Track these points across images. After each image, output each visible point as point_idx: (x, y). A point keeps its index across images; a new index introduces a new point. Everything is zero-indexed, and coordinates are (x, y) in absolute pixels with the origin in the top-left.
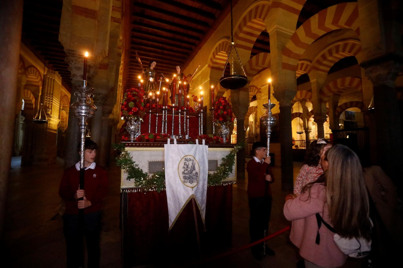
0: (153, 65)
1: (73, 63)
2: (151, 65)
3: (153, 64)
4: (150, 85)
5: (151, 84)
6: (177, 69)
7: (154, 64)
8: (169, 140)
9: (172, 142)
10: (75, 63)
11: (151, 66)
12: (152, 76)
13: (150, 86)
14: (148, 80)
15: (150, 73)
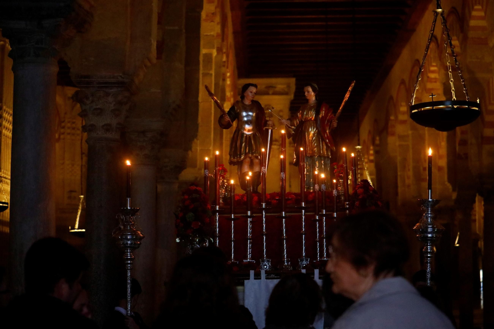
0: (248, 95)
1: (88, 102)
2: (245, 95)
3: (250, 94)
4: (243, 144)
5: (247, 140)
6: (306, 93)
7: (251, 92)
8: (252, 273)
9: (258, 276)
10: (92, 102)
11: (245, 98)
12: (248, 122)
13: (245, 145)
14: (240, 132)
15: (244, 114)
